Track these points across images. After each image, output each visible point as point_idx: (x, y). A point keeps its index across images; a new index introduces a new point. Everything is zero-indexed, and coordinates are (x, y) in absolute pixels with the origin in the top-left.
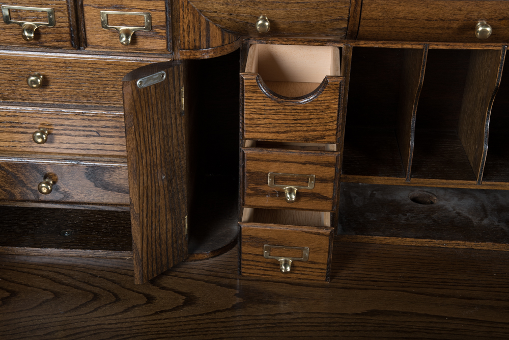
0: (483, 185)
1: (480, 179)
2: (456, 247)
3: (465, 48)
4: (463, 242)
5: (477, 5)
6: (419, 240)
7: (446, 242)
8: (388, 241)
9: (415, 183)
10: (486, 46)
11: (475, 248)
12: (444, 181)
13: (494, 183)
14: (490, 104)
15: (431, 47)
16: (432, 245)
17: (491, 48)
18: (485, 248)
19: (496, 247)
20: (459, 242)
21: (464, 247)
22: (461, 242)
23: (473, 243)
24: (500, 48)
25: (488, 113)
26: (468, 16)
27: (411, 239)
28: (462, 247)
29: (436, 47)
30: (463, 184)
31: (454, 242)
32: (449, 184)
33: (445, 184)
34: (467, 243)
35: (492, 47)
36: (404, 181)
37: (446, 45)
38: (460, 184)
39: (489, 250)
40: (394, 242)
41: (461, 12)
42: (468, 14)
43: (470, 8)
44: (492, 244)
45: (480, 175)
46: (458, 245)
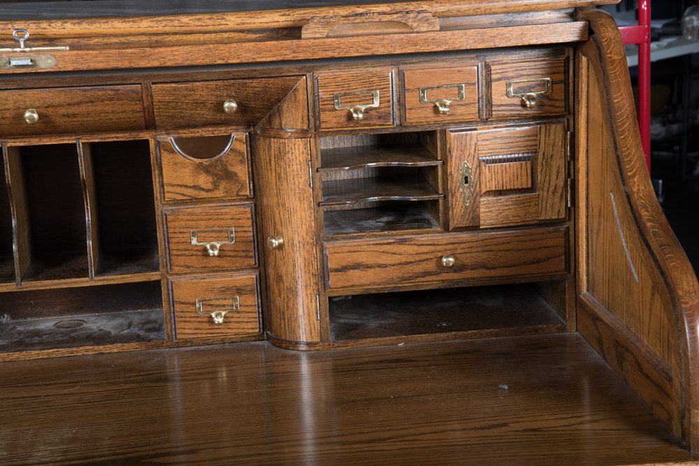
0: (96, 281)
1: (92, 275)
2: (85, 353)
3: (41, 144)
4: (92, 347)
5: (20, 95)
6: (45, 351)
7: (74, 349)
8: (12, 358)
9: (27, 288)
10: (61, 140)
11: (105, 352)
12: (57, 281)
13: (106, 277)
14: (87, 199)
15: (9, 145)
16: (60, 355)
17: (66, 142)
18: (115, 350)
19: (125, 347)
20: (87, 347)
21: (94, 353)
22: (90, 347)
23: (101, 347)
24: (75, 142)
25: (88, 209)
26: (17, 105)
27: (37, 352)
28: (91, 353)
29: (14, 144)
30: (76, 282)
31: (81, 348)
32: (62, 284)
33: (58, 284)
34: (96, 348)
35: (66, 140)
36: (14, 286)
37: (22, 142)
38: (74, 282)
39: (119, 352)
40: (18, 358)
41: (9, 102)
42: (15, 103)
43: (15, 98)
44: (120, 345)
45: (91, 271)
46: (87, 351)
